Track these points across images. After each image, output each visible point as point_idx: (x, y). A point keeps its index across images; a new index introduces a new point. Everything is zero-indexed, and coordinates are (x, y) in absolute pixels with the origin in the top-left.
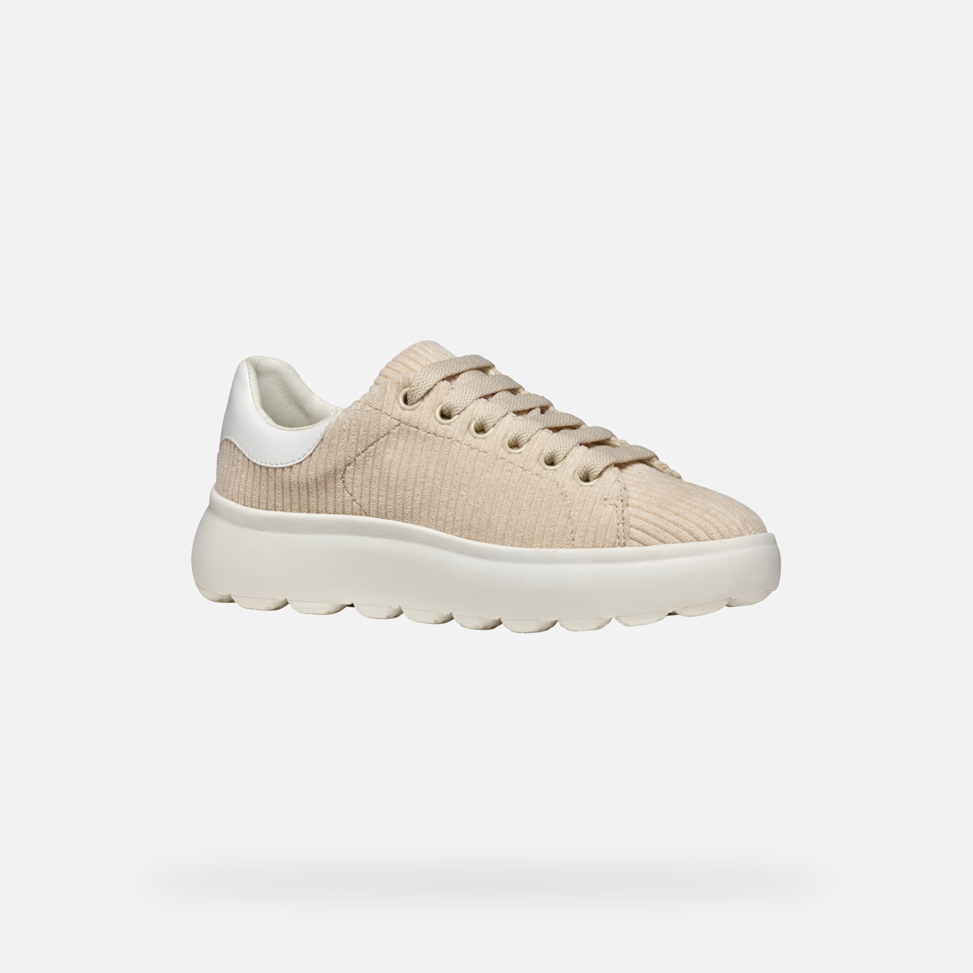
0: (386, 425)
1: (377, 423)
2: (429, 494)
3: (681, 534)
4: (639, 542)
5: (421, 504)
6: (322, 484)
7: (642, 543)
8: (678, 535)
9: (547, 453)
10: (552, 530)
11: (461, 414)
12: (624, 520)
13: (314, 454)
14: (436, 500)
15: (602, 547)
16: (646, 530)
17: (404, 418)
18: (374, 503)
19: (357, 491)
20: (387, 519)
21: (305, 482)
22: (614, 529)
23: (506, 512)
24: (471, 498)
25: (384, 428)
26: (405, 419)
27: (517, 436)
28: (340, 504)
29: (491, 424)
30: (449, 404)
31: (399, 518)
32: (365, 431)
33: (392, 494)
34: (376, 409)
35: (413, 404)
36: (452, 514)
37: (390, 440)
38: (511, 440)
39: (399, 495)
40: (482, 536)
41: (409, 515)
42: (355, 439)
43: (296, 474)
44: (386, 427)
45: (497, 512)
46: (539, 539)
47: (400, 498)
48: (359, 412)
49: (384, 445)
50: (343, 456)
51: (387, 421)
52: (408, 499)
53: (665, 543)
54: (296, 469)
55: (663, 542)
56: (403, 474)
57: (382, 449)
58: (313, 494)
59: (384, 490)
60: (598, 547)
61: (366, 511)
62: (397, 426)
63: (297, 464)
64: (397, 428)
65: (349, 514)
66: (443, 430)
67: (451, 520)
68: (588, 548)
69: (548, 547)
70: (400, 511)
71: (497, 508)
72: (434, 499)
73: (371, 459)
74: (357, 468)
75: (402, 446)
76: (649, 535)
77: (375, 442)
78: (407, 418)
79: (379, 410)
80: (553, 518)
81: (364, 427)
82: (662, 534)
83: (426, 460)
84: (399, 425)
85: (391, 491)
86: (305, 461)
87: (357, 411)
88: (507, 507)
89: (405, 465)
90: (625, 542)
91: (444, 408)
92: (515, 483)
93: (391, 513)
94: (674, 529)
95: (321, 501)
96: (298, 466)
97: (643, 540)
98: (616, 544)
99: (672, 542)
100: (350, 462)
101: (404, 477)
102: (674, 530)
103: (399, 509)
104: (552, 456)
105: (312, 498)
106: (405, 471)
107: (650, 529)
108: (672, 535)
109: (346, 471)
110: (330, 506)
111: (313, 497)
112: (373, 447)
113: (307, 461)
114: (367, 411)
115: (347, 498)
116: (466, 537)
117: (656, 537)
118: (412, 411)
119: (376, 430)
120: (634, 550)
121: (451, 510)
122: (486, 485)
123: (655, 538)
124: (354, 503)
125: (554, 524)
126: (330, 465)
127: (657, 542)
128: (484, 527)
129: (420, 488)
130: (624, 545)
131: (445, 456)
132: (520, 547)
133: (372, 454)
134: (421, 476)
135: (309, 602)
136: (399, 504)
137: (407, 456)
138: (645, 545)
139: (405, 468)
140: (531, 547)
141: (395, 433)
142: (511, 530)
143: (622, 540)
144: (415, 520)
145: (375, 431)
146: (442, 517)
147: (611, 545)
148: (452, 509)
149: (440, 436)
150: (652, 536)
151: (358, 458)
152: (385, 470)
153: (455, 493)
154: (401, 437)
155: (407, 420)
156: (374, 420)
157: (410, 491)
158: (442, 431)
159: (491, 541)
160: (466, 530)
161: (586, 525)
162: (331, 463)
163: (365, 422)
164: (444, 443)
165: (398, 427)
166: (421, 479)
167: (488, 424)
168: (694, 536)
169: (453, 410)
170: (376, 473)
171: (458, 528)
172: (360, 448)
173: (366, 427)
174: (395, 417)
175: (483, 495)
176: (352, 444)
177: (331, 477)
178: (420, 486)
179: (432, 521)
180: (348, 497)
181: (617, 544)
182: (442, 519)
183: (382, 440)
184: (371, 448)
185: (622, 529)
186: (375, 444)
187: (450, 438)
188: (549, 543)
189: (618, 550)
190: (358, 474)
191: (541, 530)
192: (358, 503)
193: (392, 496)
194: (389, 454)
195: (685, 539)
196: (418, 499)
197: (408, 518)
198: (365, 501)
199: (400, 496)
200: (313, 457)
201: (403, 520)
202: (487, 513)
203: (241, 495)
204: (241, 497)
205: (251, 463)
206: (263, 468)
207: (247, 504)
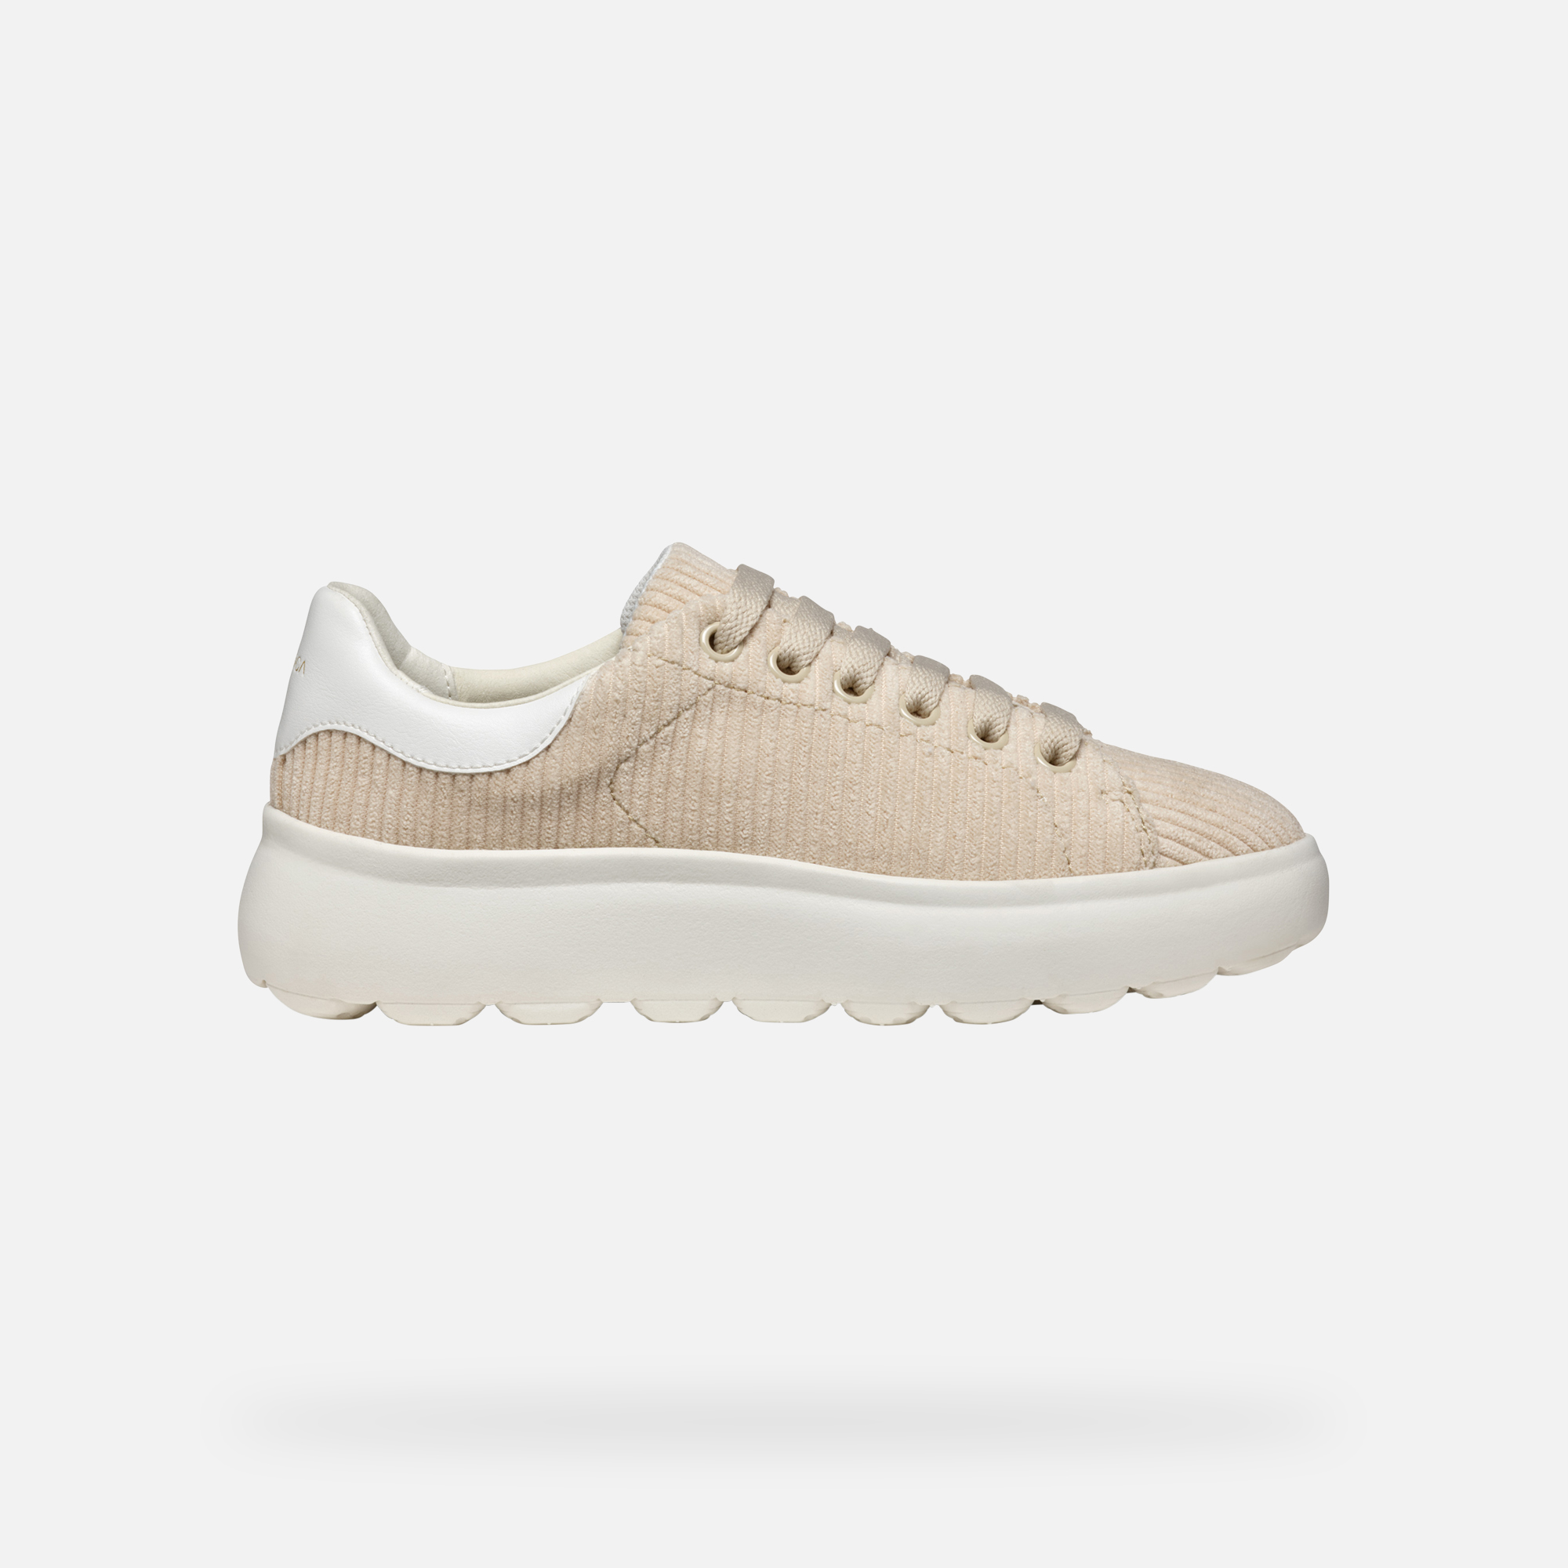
0: (693, 688)
1: (678, 685)
2: (786, 802)
3: (1232, 842)
4: (1175, 859)
5: (771, 820)
6: (571, 797)
7: (1178, 861)
8: (1228, 843)
9: (980, 722)
10: (1031, 849)
11: (812, 664)
12: (1145, 825)
13: (555, 744)
14: (801, 811)
15: (1119, 872)
16: (1181, 839)
17: (722, 675)
18: (676, 824)
19: (640, 805)
20: (701, 849)
21: (539, 796)
22: (1136, 840)
23: (941, 824)
24: (870, 804)
25: (690, 694)
26: (725, 676)
27: (920, 696)
28: (604, 830)
29: (869, 680)
30: (791, 648)
31: (728, 847)
32: (657, 701)
33: (713, 806)
34: (673, 663)
35: (728, 652)
36: (835, 833)
37: (699, 714)
38: (911, 704)
39: (728, 808)
40: (902, 867)
41: (747, 840)
42: (637, 717)
43: (520, 781)
44: (694, 691)
45: (925, 825)
46: (1010, 866)
47: (730, 812)
48: (641, 669)
49: (691, 723)
50: (616, 745)
51: (694, 682)
52: (746, 813)
53: (1211, 858)
54: (518, 774)
55: (1209, 856)
56: (733, 770)
57: (687, 729)
58: (551, 815)
59: (695, 801)
60: (1114, 871)
61: (659, 839)
62: (709, 690)
63: (520, 765)
64: (710, 694)
65: (623, 846)
66: (793, 692)
67: (835, 844)
68: (1097, 874)
69: (1028, 877)
70: (730, 834)
71: (924, 818)
72: (798, 809)
73: (668, 748)
74: (641, 766)
75: (722, 723)
76: (1187, 846)
77: (674, 719)
78: (727, 675)
79: (677, 663)
80: (1029, 828)
81: (655, 695)
82: (1204, 844)
83: (772, 745)
84: (714, 687)
85: (711, 801)
86: (536, 759)
87: (637, 668)
88: (941, 814)
89: (733, 756)
90: (1155, 860)
91: (784, 655)
92: (944, 774)
93: (711, 839)
94: (1220, 834)
95: (566, 827)
96: (524, 768)
97: (1181, 856)
98: (1141, 864)
99: (1222, 855)
100: (628, 755)
101: (734, 776)
102: (1220, 836)
103: (728, 832)
104: (987, 725)
105: (549, 822)
106: (735, 766)
107: (1186, 836)
108: (1219, 843)
109: (619, 771)
110: (585, 834)
111: (550, 820)
112: (671, 728)
113: (541, 758)
114: (657, 667)
115: (621, 819)
116: (869, 870)
117: (1198, 849)
118: (731, 663)
119: (677, 698)
120: (1168, 872)
121: (834, 827)
122: (894, 781)
123: (1196, 850)
124: (634, 826)
125: (1032, 837)
126: (591, 762)
127: (1200, 856)
128: (905, 851)
129: (768, 792)
130: (1154, 865)
131: (807, 735)
132: (977, 880)
133: (670, 739)
134: (767, 773)
135: (549, 1003)
136: (729, 822)
137: (735, 740)
138: (1183, 864)
139: (734, 761)
140: (996, 879)
141: (709, 702)
142: (957, 853)
143: (1151, 858)
144: (762, 848)
145: (674, 700)
146: (816, 839)
147: (1134, 866)
148: (835, 824)
149: (791, 703)
150: (1192, 848)
151: (645, 747)
152: (697, 766)
153: (836, 797)
154: (718, 709)
155: (727, 679)
156: (672, 681)
157: (749, 799)
158: (792, 695)
159: (920, 873)
160: (868, 857)
161: (1085, 836)
162: (593, 759)
163: (655, 685)
164: (800, 714)
165: (712, 692)
166: (768, 777)
167: (865, 680)
168: (1249, 843)
169: (800, 658)
170: (679, 772)
171: (850, 857)
172: (647, 730)
173: (658, 694)
174: (707, 674)
175: (891, 798)
176: (634, 724)
177: (590, 783)
178: (767, 789)
179: (796, 847)
180: (622, 817)
181: (1143, 865)
182: (816, 842)
183: (687, 714)
184: (667, 729)
185: (1146, 839)
186: (675, 722)
187: (812, 705)
188: (1029, 871)
189: (1146, 874)
190: (643, 776)
191: (1011, 849)
192: (641, 827)
193: (713, 809)
194: (701, 738)
195: (1239, 848)
196: (765, 811)
197: (747, 845)
198: (656, 820)
199: (731, 809)
200: (554, 751)
201: (734, 848)
202: (906, 827)
203: (390, 826)
204: (390, 829)
205: (411, 769)
206: (444, 776)
207: (404, 841)
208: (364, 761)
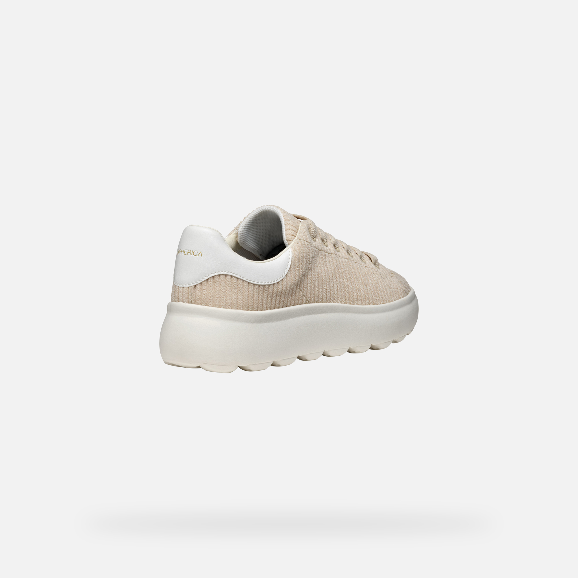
5: (334, 291)
6: (292, 289)
13: (289, 272)
14: (340, 287)
34: (309, 243)
36: (348, 294)
43: (281, 286)
52: (329, 290)
54: (281, 284)
63: (280, 281)
67: (349, 297)
84: (316, 250)
96: (282, 281)
100: (304, 274)
101: (325, 278)
110: (293, 302)
112: (311, 264)
113: (286, 277)
133: (311, 268)
137: (322, 266)
144: (332, 301)
149: (330, 253)
151: (307, 271)
157: (329, 285)
160: (356, 300)
170: (314, 278)
172: (308, 265)
174: (315, 246)
177: (297, 284)
180: (301, 294)
183: (314, 259)
190: (306, 281)
192: (305, 297)
193: (321, 289)
194: (317, 267)
198: (309, 295)
200: (289, 275)
203: (246, 305)
204: (246, 306)
205: (251, 285)
206: (262, 286)
207: (251, 309)
208: (234, 284)
